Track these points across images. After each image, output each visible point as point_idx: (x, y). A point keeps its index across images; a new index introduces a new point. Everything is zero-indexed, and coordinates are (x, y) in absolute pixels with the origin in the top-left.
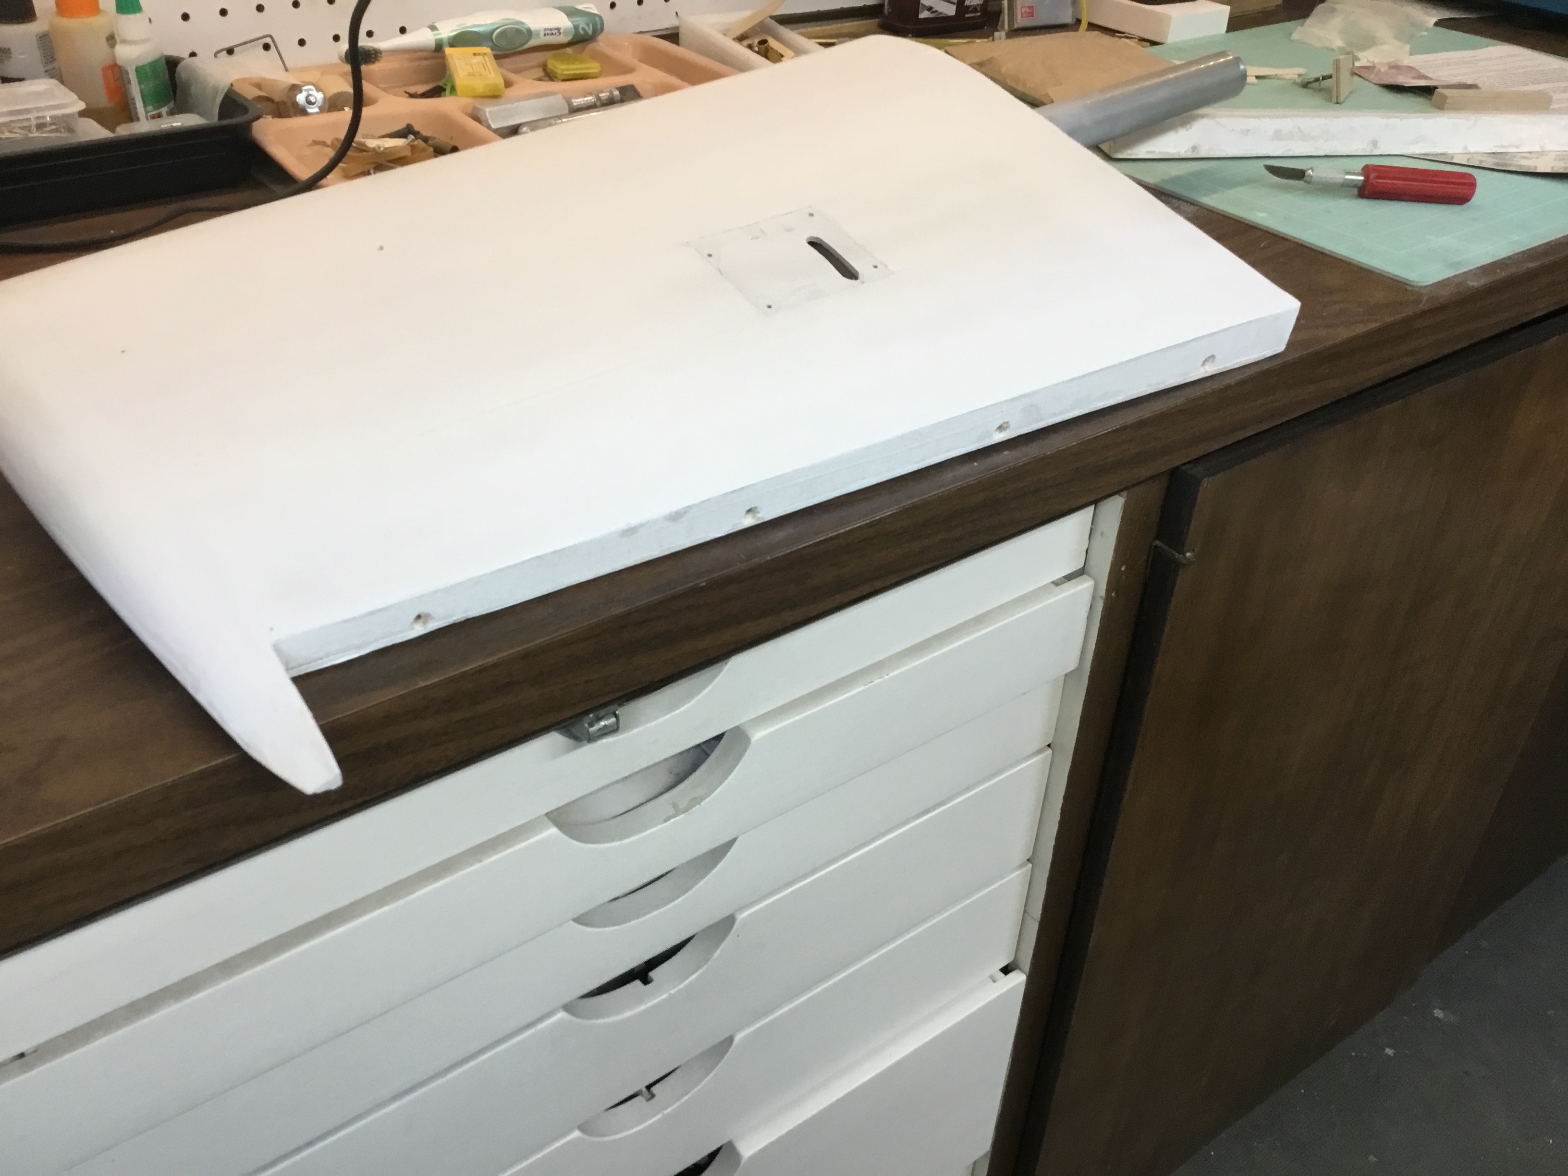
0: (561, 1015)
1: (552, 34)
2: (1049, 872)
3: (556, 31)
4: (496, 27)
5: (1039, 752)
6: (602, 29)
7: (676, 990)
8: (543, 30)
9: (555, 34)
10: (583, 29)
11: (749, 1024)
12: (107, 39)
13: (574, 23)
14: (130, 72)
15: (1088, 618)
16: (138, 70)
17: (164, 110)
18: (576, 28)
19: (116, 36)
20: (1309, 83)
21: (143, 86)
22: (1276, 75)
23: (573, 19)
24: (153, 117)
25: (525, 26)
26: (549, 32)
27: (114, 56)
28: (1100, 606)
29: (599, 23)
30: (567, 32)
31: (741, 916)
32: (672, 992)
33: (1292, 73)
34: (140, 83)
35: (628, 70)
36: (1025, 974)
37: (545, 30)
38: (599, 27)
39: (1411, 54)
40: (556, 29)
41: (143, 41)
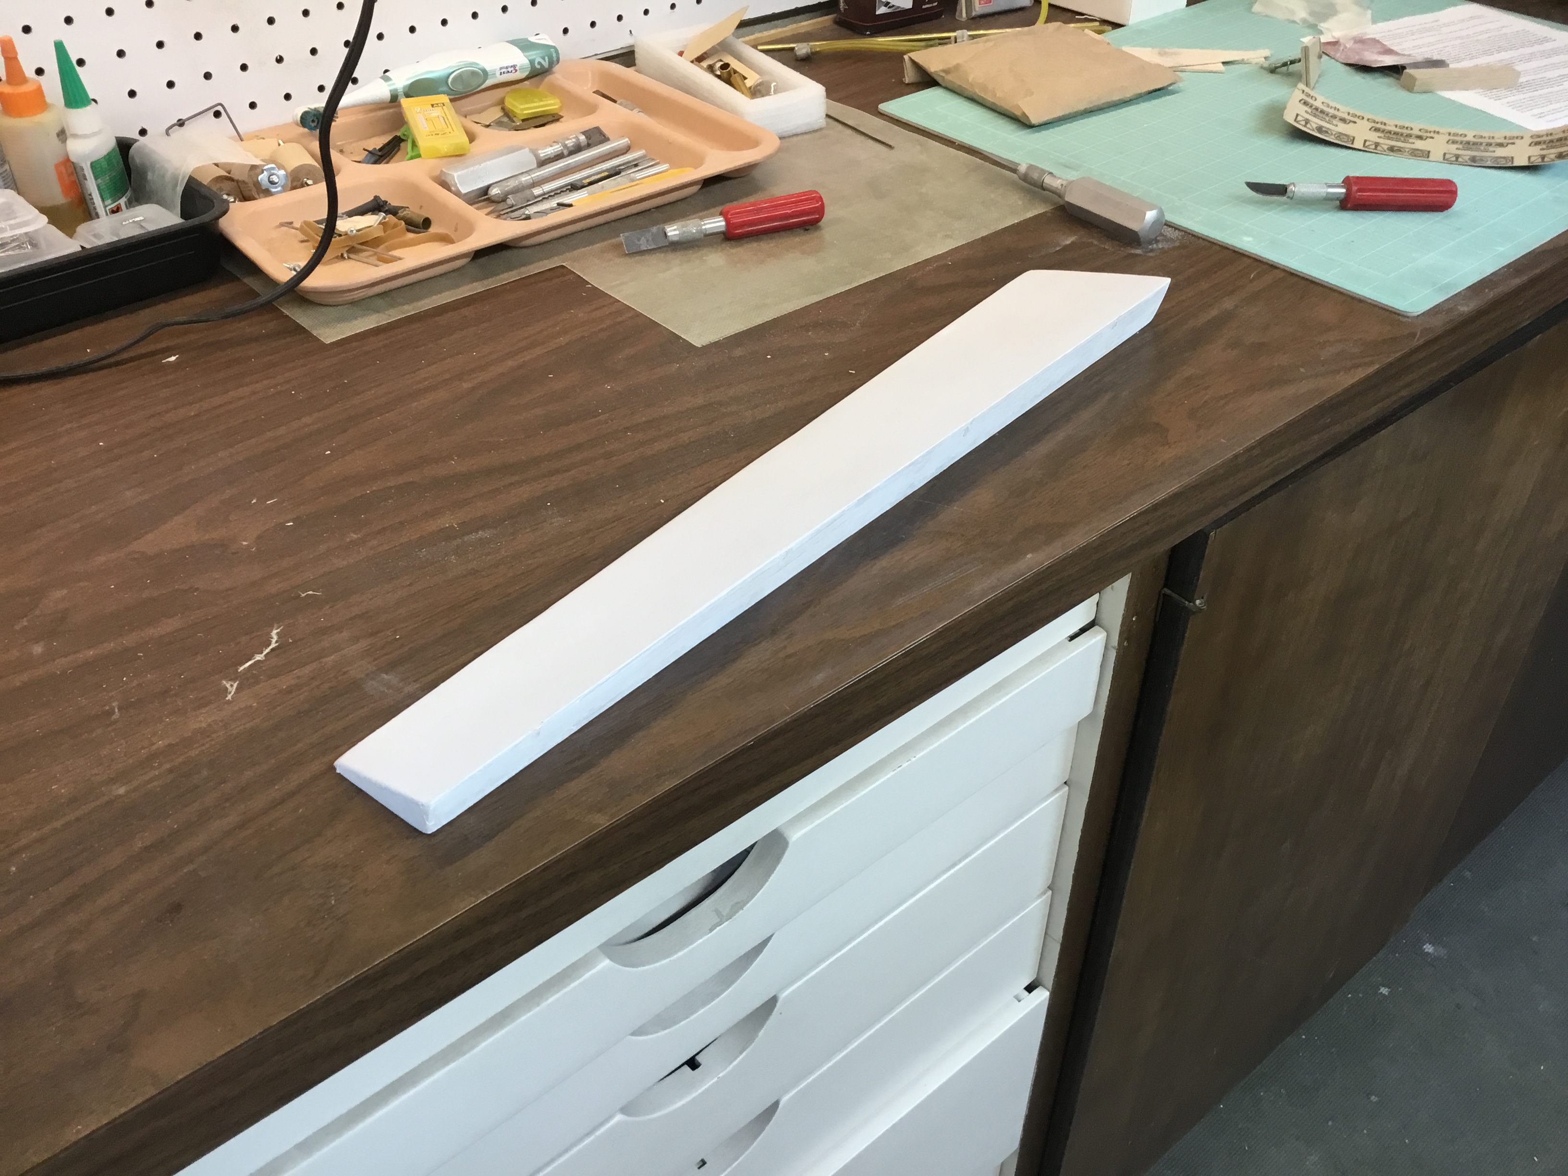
0: (619, 1117)
1: (508, 72)
2: (1070, 898)
3: (512, 69)
4: (452, 71)
5: (1057, 790)
6: (558, 61)
7: (724, 1072)
8: (499, 69)
9: (511, 72)
10: (539, 63)
11: (794, 1086)
12: (58, 135)
13: (530, 58)
14: (85, 167)
15: (1101, 666)
16: (93, 165)
17: (122, 201)
18: (532, 62)
19: (67, 131)
20: (1276, 68)
21: (99, 181)
22: (1243, 60)
23: (528, 54)
24: (113, 212)
25: (480, 67)
26: (505, 70)
27: (66, 150)
28: (1113, 655)
29: (554, 55)
30: (522, 69)
31: (783, 996)
32: (721, 1075)
33: (1258, 56)
34: (96, 178)
35: (592, 109)
36: (1049, 990)
37: (501, 68)
38: (555, 59)
39: (1374, 21)
40: (512, 67)
41: (94, 134)
